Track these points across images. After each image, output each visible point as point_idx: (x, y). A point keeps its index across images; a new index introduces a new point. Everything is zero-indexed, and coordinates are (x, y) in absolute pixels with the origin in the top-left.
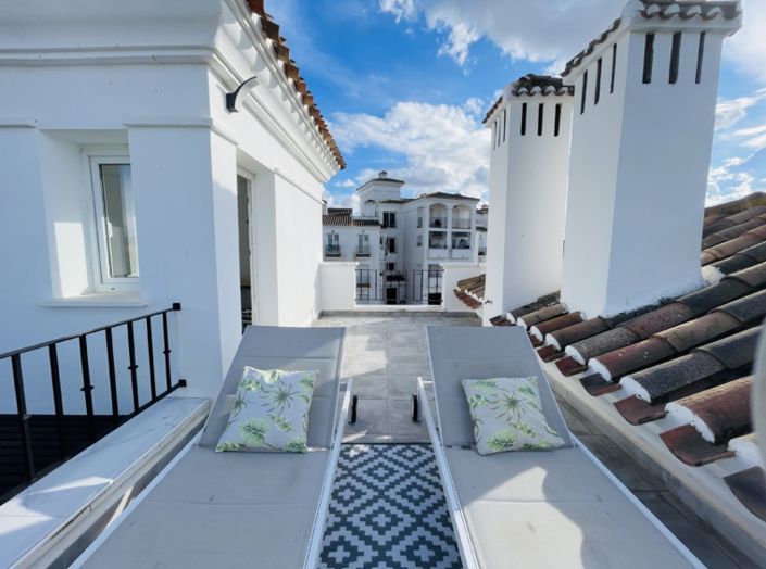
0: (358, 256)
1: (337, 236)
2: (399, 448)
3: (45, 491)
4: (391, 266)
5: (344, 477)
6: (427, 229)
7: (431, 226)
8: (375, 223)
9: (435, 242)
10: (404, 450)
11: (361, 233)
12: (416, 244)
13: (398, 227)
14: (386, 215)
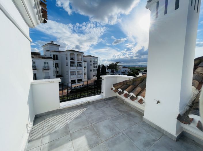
0: (44, 69)
1: (34, 62)
4: (58, 72)
7: (70, 60)
8: (51, 58)
9: (72, 65)
11: (45, 61)
12: (66, 65)
13: (59, 59)
14: (54, 56)
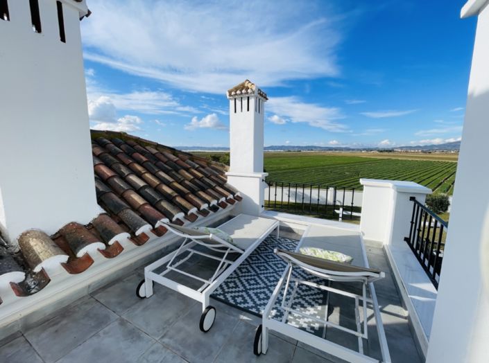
2: (242, 306)
3: (411, 284)
5: (271, 286)
10: (241, 303)
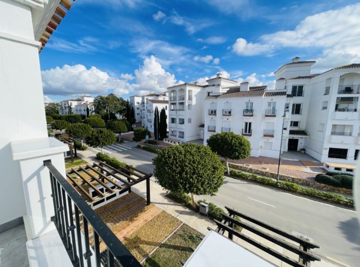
0: (266, 116)
1: (252, 104)
4: (295, 124)
6: (334, 95)
7: (339, 93)
8: (283, 94)
9: (341, 106)
11: (270, 101)
12: (321, 108)
13: (305, 95)
14: (294, 88)
